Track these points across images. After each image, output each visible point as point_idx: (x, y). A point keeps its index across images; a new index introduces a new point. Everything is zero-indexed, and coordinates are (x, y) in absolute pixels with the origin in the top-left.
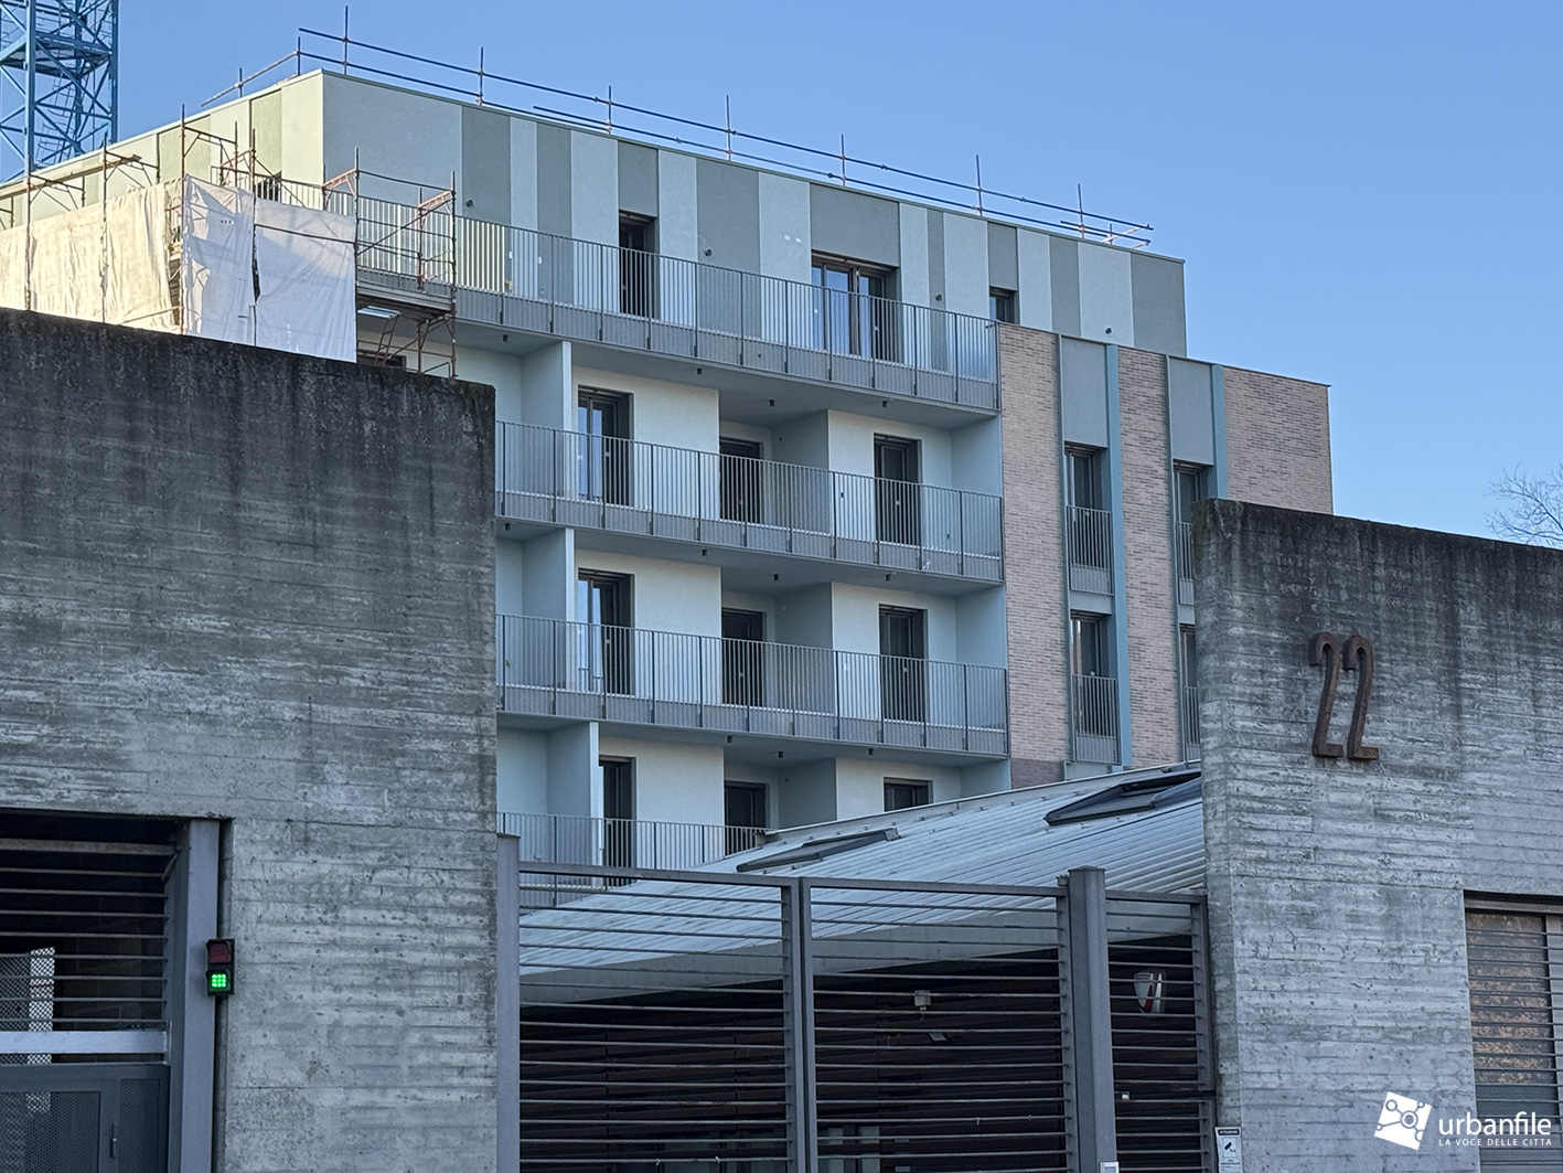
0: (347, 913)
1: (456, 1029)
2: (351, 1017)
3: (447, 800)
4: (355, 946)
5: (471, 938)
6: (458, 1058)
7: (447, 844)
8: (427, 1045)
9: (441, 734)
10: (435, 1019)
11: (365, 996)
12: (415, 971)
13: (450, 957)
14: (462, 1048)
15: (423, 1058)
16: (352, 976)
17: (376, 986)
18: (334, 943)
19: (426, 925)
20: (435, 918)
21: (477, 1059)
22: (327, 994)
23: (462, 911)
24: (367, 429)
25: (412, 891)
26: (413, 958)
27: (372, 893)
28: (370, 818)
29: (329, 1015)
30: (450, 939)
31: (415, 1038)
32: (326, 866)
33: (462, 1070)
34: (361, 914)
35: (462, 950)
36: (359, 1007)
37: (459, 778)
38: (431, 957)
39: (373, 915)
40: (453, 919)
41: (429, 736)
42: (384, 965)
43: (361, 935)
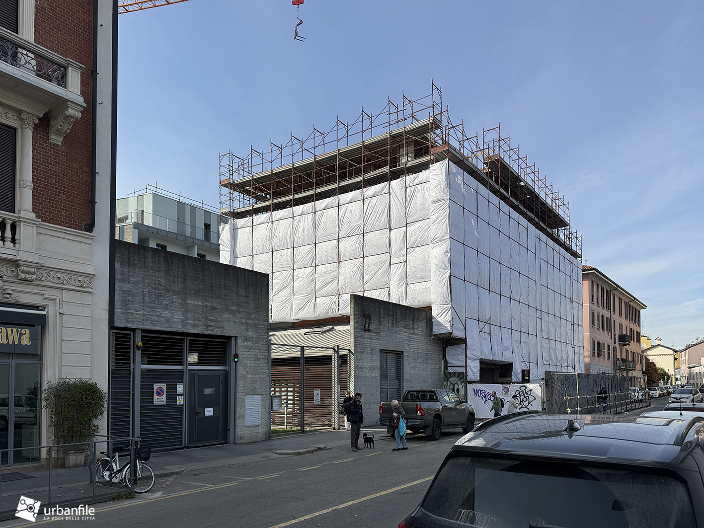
0: (251, 350)
1: (264, 367)
2: (252, 365)
3: (264, 334)
4: (253, 355)
5: (266, 354)
6: (265, 371)
7: (263, 340)
8: (261, 369)
9: (262, 325)
10: (262, 365)
11: (253, 362)
12: (260, 358)
13: (264, 357)
14: (265, 369)
15: (260, 371)
16: (252, 359)
17: (255, 361)
18: (250, 354)
19: (261, 352)
20: (262, 351)
21: (267, 371)
22: (249, 362)
23: (265, 350)
24: (254, 280)
25: (259, 347)
26: (259, 357)
27: (254, 347)
28: (254, 337)
29: (249, 364)
30: (264, 354)
31: (259, 368)
32: (249, 343)
33: (265, 372)
34: (253, 350)
35: (265, 356)
36: (253, 363)
37: (265, 331)
38: (261, 357)
39: (255, 350)
40: (264, 351)
41: (261, 325)
42: (256, 358)
43: (253, 353)
